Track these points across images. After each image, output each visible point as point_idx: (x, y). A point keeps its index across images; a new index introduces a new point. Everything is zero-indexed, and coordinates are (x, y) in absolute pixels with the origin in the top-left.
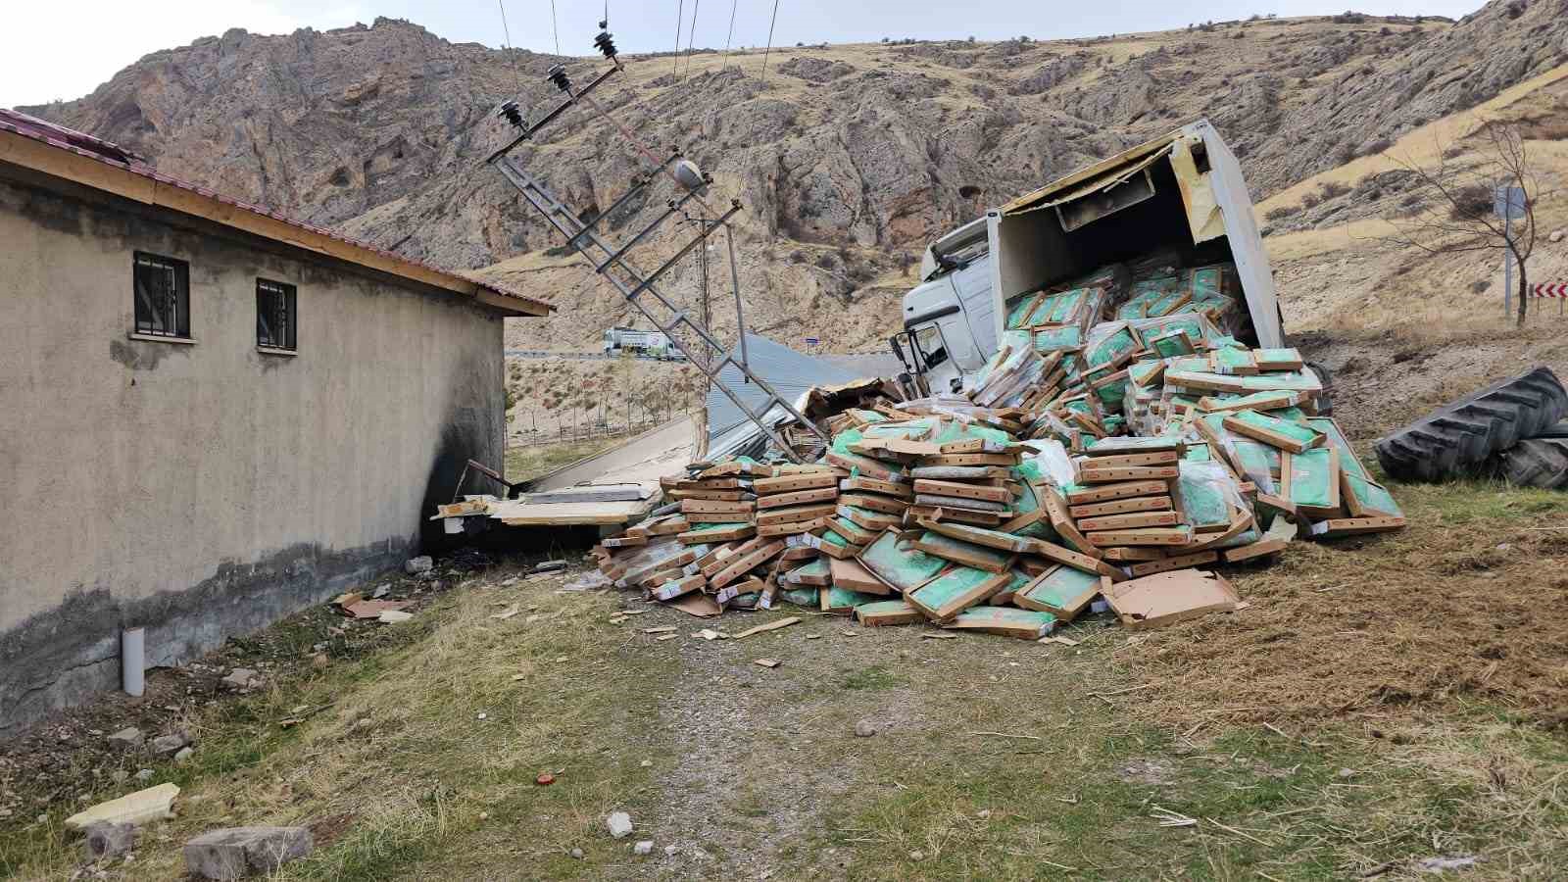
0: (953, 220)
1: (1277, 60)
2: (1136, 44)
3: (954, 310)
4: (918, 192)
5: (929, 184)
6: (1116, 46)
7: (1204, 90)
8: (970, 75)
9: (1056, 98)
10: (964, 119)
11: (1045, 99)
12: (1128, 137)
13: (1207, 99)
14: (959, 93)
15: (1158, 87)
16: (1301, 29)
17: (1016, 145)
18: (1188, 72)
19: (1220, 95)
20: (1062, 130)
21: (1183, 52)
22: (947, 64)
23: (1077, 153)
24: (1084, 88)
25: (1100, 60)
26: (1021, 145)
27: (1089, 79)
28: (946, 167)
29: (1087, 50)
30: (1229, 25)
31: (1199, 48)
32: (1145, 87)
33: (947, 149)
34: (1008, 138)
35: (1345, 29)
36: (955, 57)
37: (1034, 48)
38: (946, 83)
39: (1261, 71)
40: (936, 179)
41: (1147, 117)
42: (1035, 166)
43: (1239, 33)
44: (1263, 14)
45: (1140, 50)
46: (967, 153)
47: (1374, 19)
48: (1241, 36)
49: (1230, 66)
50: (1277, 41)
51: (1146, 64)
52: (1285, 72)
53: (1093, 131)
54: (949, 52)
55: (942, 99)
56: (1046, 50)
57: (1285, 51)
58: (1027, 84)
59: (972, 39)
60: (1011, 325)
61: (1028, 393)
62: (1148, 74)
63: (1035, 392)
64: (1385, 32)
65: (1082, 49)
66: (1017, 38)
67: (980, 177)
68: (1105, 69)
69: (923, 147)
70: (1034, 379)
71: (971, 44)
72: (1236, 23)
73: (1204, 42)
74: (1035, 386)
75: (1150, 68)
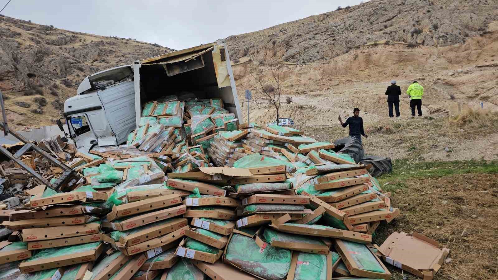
0: (24, 85)
1: (138, 53)
2: (93, 37)
3: (99, 108)
4: (8, 72)
5: (14, 70)
6: (86, 37)
7: (116, 57)
8: (30, 34)
9: (65, 49)
10: (28, 48)
11: (61, 48)
12: (92, 67)
13: (118, 59)
14: (25, 39)
15: (102, 53)
16: (144, 45)
17: (50, 62)
18: (111, 50)
19: (121, 59)
20: (68, 60)
21: (109, 44)
22: (19, 28)
23: (73, 69)
24: (76, 48)
25: (81, 40)
26: (52, 62)
27: (77, 45)
28: (21, 65)
29: (76, 35)
30: (123, 39)
31: (114, 44)
32: (97, 52)
33: (21, 58)
34: (47, 59)
35: (156, 48)
36: (23, 26)
37: (56, 30)
38: (19, 34)
39: (133, 55)
40: (16, 69)
41: (99, 62)
42: (58, 70)
43: (127, 42)
44: (133, 38)
45: (95, 40)
46: (30, 61)
47: (163, 47)
48: (126, 43)
49: (124, 51)
50: (137, 47)
51: (97, 44)
52: (140, 56)
53: (79, 62)
54: (20, 23)
55: (18, 39)
56: (60, 32)
57: (140, 50)
58: (53, 42)
59: (30, 21)
60: (143, 115)
61: (163, 145)
62: (98, 48)
63: (166, 145)
64: (166, 51)
65: (74, 35)
66: (49, 25)
67: (36, 71)
68: (83, 43)
69: (11, 56)
70: (166, 139)
71: (29, 22)
72: (125, 39)
73: (115, 42)
74: (166, 142)
75: (98, 46)
